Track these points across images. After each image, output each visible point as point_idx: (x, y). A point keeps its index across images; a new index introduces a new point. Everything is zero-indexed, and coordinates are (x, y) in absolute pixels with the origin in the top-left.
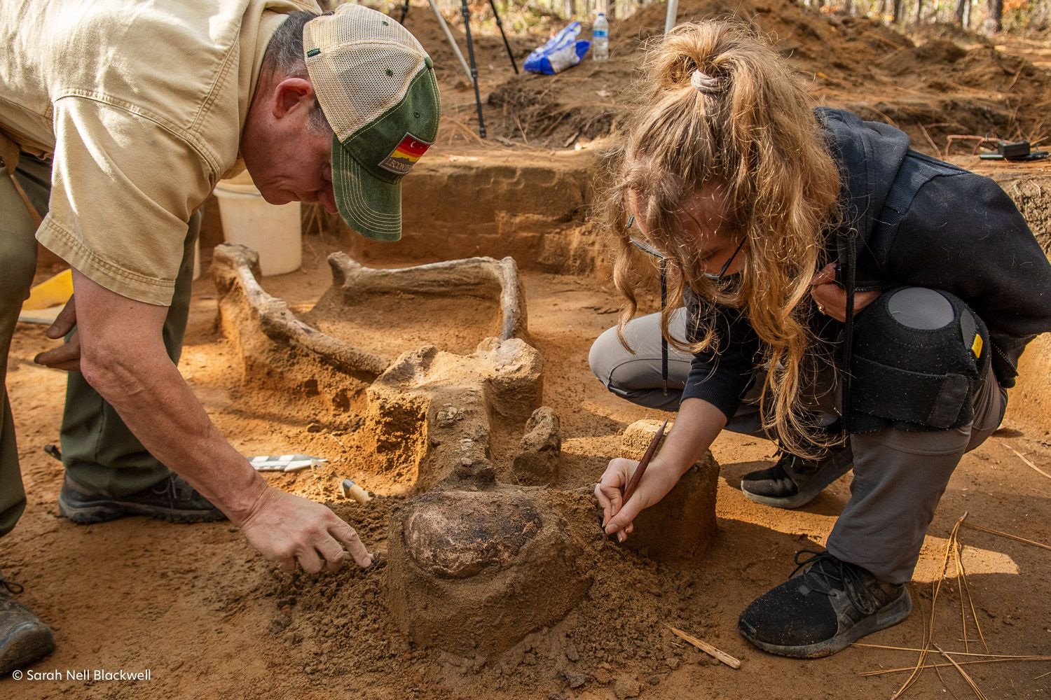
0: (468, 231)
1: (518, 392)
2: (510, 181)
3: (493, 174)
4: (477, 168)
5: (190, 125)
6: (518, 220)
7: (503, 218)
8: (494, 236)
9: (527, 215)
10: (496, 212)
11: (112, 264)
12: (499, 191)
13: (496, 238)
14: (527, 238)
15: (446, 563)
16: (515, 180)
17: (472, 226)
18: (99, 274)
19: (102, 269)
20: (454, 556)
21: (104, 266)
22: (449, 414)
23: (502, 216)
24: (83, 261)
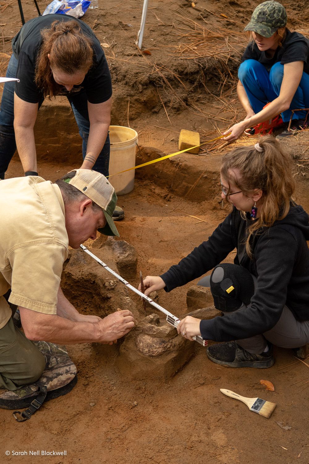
0: (42, 142)
1: (129, 267)
2: (66, 115)
3: (55, 110)
4: (46, 106)
5: (54, 237)
6: (71, 137)
7: (62, 135)
8: (57, 145)
9: (77, 134)
10: (58, 131)
11: (39, 302)
12: (60, 120)
13: (59, 147)
14: (77, 147)
15: (153, 352)
16: (69, 114)
17: (44, 139)
18: (35, 307)
19: (36, 305)
20: (156, 350)
21: (36, 304)
22: (111, 283)
23: (62, 134)
24: (28, 305)
